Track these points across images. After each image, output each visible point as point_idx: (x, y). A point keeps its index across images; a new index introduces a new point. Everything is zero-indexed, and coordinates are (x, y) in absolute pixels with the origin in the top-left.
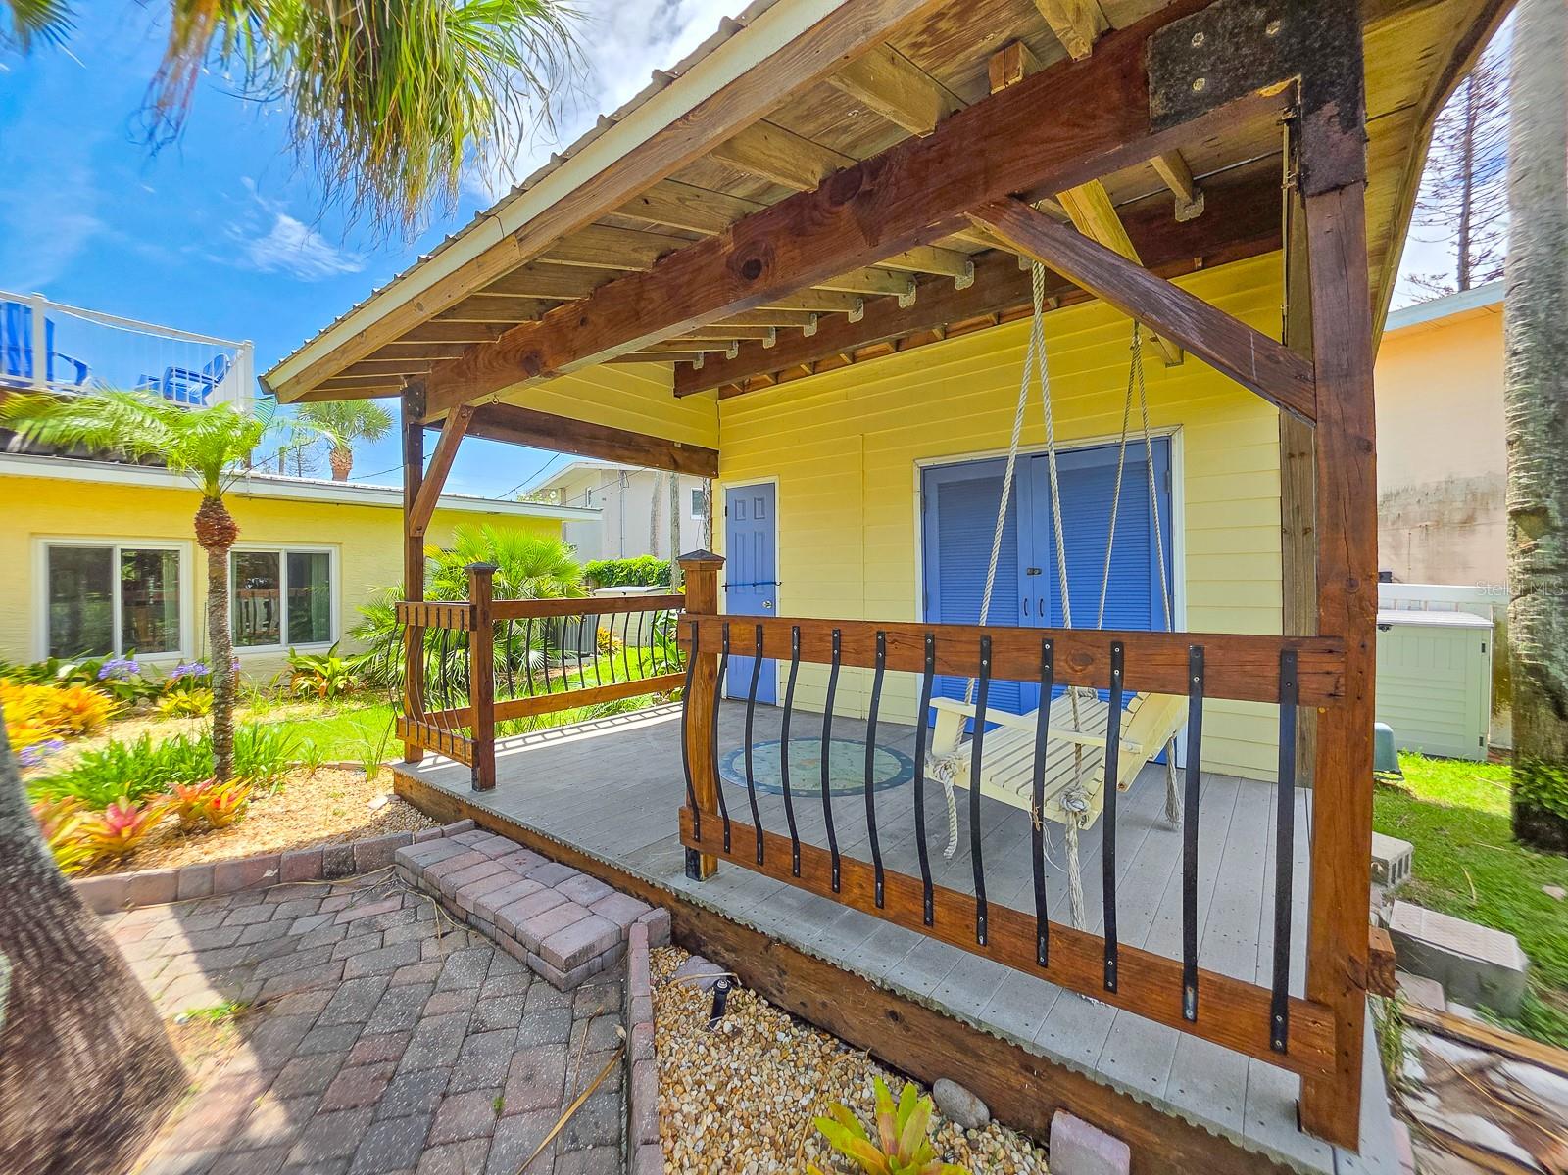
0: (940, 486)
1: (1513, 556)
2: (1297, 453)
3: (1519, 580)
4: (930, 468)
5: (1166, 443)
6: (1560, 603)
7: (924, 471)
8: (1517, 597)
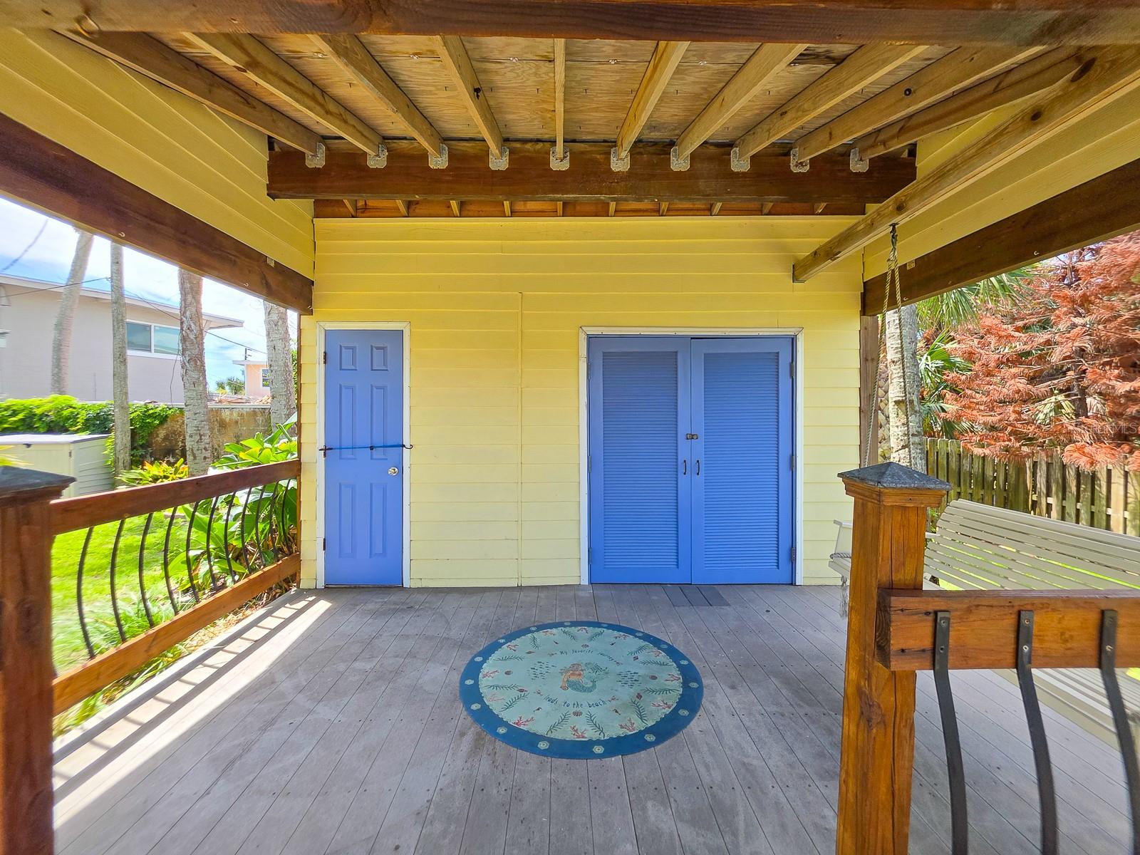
0: (605, 354)
1: (897, 427)
2: (870, 359)
3: (902, 440)
4: (596, 337)
5: (793, 340)
6: (919, 453)
7: (590, 338)
8: (900, 450)
